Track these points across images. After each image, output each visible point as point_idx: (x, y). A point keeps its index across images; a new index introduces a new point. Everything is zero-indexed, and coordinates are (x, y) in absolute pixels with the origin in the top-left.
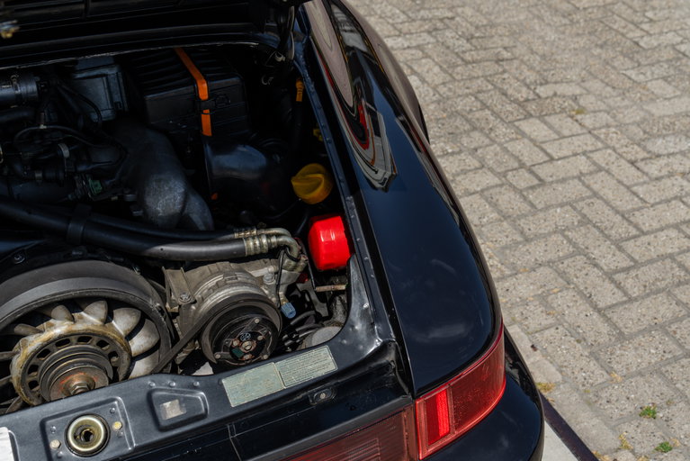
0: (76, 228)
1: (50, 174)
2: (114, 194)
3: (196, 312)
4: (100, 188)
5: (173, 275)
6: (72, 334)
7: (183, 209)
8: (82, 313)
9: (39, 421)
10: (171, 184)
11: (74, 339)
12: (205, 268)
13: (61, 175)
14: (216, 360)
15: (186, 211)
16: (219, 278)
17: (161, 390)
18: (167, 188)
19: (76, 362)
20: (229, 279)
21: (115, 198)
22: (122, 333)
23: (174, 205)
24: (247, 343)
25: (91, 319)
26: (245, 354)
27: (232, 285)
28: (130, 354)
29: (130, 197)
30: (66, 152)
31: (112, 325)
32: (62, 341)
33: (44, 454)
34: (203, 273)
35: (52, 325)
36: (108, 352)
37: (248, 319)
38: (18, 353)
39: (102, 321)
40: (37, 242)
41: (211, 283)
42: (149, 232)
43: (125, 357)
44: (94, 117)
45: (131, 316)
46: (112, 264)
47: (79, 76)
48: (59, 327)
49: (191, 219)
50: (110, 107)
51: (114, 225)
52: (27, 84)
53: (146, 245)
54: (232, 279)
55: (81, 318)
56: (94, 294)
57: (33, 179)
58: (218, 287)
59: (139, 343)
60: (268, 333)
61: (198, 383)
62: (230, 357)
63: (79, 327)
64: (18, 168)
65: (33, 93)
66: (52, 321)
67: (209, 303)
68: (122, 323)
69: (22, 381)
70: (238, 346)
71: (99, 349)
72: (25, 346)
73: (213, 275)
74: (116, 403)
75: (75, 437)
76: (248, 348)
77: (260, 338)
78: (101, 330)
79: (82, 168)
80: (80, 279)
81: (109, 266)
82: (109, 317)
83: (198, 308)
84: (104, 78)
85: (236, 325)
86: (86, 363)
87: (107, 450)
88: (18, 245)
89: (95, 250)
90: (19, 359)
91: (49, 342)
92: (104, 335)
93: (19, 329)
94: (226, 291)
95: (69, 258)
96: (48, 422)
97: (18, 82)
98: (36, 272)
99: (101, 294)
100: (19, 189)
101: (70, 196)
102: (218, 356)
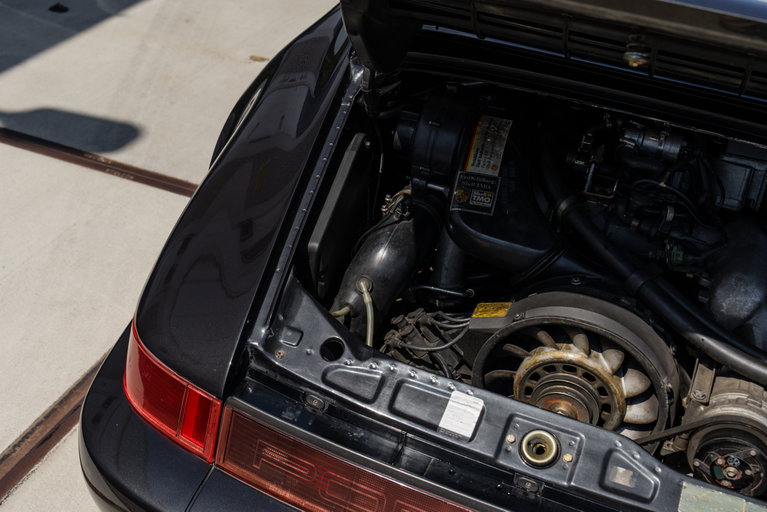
0: (637, 280)
1: (645, 227)
2: (691, 272)
3: (702, 413)
4: (680, 259)
5: (703, 371)
6: (582, 366)
7: (749, 317)
8: (600, 354)
9: (509, 413)
10: (750, 289)
11: (580, 371)
12: (737, 381)
13: (653, 232)
14: (694, 466)
15: (751, 322)
16: (744, 396)
17: (623, 455)
18: (743, 290)
19: (571, 392)
20: (752, 403)
21: (691, 276)
22: (625, 393)
23: (742, 309)
24: (732, 469)
25: (604, 363)
26: (726, 479)
27: (750, 408)
28: (623, 416)
29: (704, 282)
30: (670, 215)
31: (620, 381)
32: (570, 367)
33: (498, 439)
34: (732, 384)
35: (569, 349)
36: (603, 402)
37: (746, 446)
38: (531, 355)
39: (612, 370)
40: (599, 276)
41: (733, 396)
42: (702, 320)
43: (616, 416)
44: (718, 200)
45: (641, 382)
46: (651, 329)
47: (726, 158)
48: (573, 354)
49: (752, 331)
50: (740, 198)
51: (674, 297)
52: (672, 144)
53: (690, 328)
54: (755, 404)
55: (597, 357)
56: (616, 340)
57: (629, 225)
58: (737, 403)
59: (636, 412)
60: (759, 473)
61: (660, 470)
62: (708, 472)
63: (590, 363)
64: (621, 208)
65: (674, 154)
66: (571, 346)
67: (719, 411)
68: (630, 384)
69: (522, 382)
70: (721, 466)
71: (597, 393)
72: (539, 353)
73: (740, 390)
74: (578, 438)
75: (529, 443)
76: (731, 475)
77: (748, 472)
78: (607, 377)
79: (675, 235)
80: (613, 322)
81: (646, 328)
82: (620, 372)
83: (705, 411)
84: (748, 170)
85: (730, 443)
86: (579, 397)
87: (547, 471)
88: (584, 271)
89: (643, 307)
90: (529, 362)
91: (559, 361)
92: (606, 383)
93: (542, 336)
94: (740, 410)
95: (616, 302)
96: (517, 418)
97: (665, 139)
98: (582, 296)
99: (622, 344)
100: (613, 228)
101: (650, 254)
102: (697, 464)
